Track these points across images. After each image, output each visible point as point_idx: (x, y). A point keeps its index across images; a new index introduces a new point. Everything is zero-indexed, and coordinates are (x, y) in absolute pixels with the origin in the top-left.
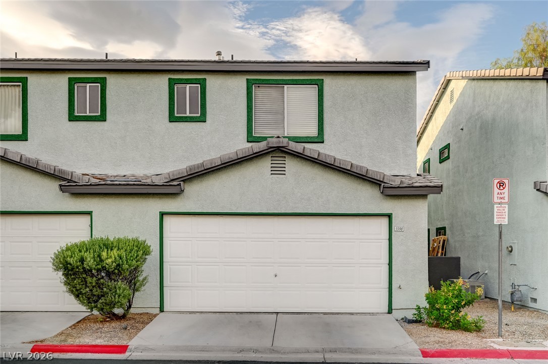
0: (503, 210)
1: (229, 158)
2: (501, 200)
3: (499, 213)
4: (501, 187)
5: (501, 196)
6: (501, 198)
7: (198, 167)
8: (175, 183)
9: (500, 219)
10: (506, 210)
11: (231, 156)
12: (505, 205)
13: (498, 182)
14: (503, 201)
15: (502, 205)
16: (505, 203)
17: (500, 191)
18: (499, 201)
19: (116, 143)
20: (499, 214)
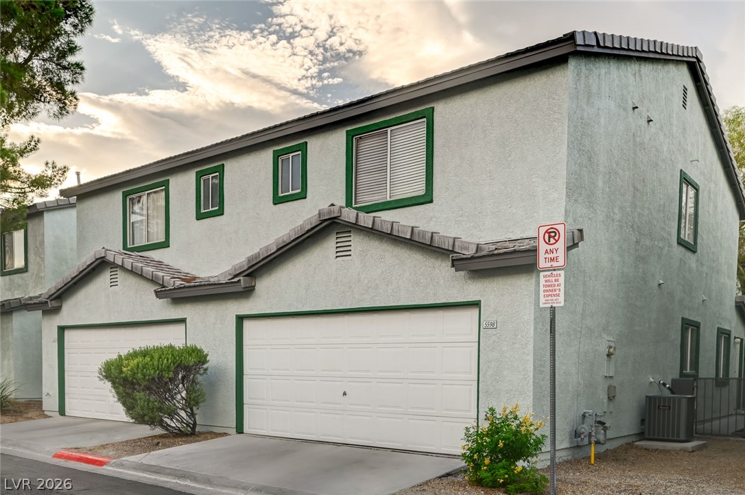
0: (555, 281)
1: (283, 242)
2: (552, 263)
3: (549, 286)
4: (551, 239)
5: (552, 256)
6: (552, 260)
7: (256, 258)
8: (236, 280)
9: (550, 298)
10: (562, 280)
11: (285, 239)
12: (558, 272)
13: (546, 232)
14: (555, 264)
15: (554, 273)
16: (559, 269)
17: (549, 247)
18: (548, 265)
19: (231, 238)
20: (548, 288)
